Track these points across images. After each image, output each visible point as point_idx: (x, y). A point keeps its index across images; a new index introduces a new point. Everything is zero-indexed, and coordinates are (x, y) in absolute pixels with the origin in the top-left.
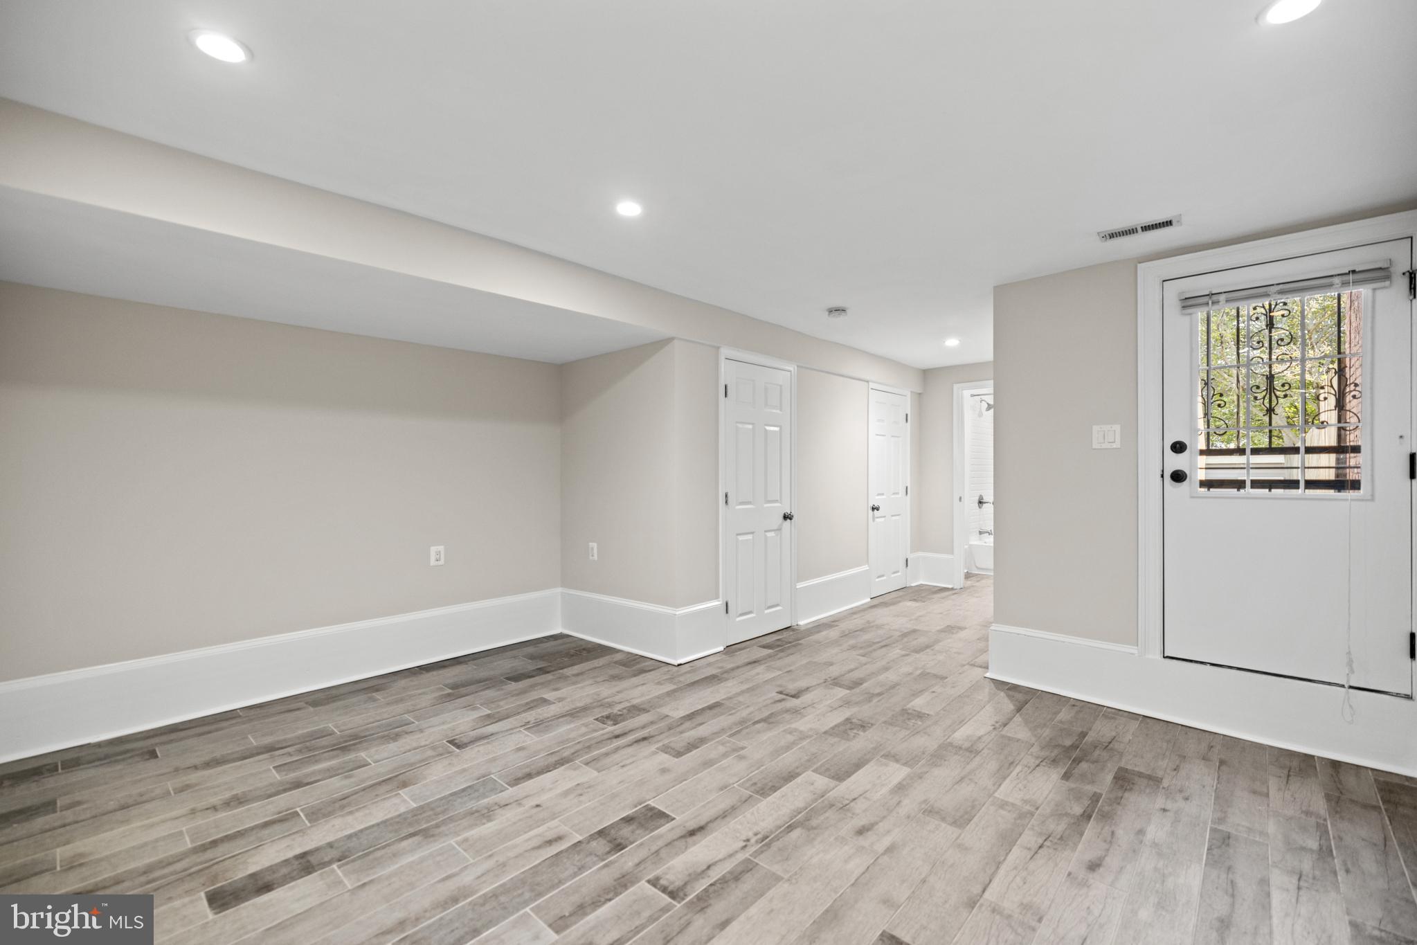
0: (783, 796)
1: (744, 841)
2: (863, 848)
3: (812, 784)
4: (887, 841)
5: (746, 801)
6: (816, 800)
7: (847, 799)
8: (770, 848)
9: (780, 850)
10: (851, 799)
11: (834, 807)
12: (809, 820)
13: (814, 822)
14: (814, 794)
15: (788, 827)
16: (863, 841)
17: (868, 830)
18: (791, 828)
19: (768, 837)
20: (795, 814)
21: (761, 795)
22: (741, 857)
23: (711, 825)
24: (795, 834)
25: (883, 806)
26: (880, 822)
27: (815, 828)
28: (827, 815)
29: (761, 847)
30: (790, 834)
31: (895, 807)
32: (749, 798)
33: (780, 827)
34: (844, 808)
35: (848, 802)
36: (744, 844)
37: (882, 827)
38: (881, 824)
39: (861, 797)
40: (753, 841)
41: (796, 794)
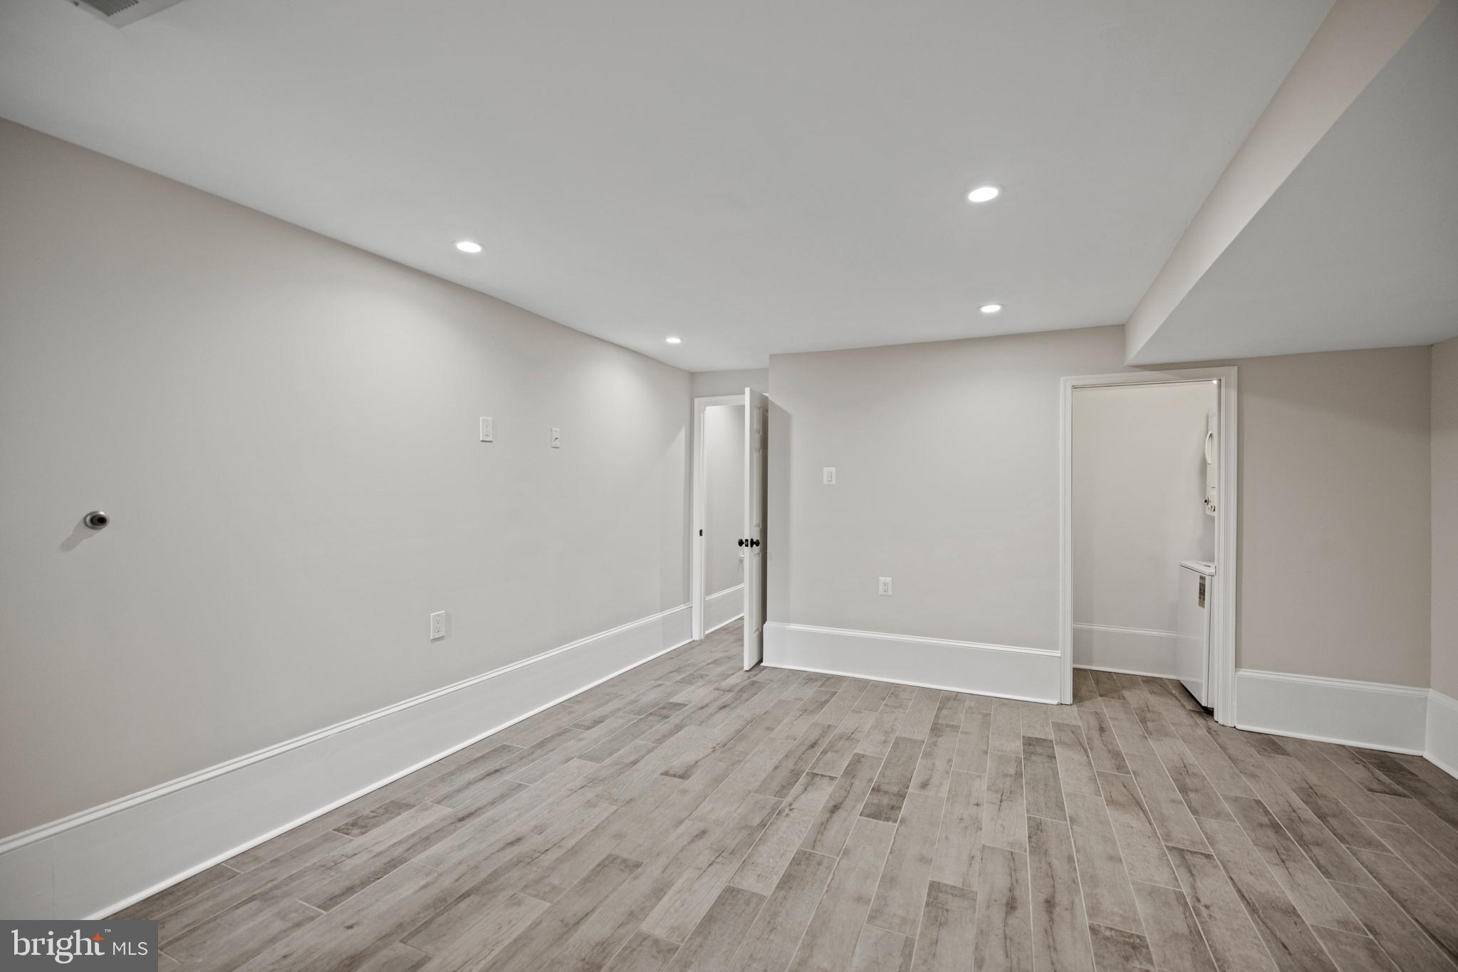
0: (783, 854)
1: (793, 809)
2: (701, 821)
3: (759, 876)
4: (682, 828)
5: (815, 841)
6: (749, 857)
7: (718, 863)
8: (772, 808)
9: (764, 808)
10: (715, 863)
11: (730, 851)
12: (750, 834)
13: (744, 833)
14: (753, 863)
15: (766, 825)
16: (701, 826)
17: (697, 836)
18: (763, 824)
19: (778, 814)
20: (763, 838)
21: (805, 853)
22: (789, 798)
23: (828, 816)
24: (756, 821)
25: (681, 863)
26: (686, 846)
27: (742, 828)
28: (736, 842)
29: (779, 807)
30: (761, 820)
31: (670, 864)
32: (814, 846)
33: (771, 823)
34: (720, 852)
35: (718, 860)
36: (792, 807)
37: (685, 840)
38: (686, 843)
39: (704, 869)
40: (787, 811)
41: (771, 860)
